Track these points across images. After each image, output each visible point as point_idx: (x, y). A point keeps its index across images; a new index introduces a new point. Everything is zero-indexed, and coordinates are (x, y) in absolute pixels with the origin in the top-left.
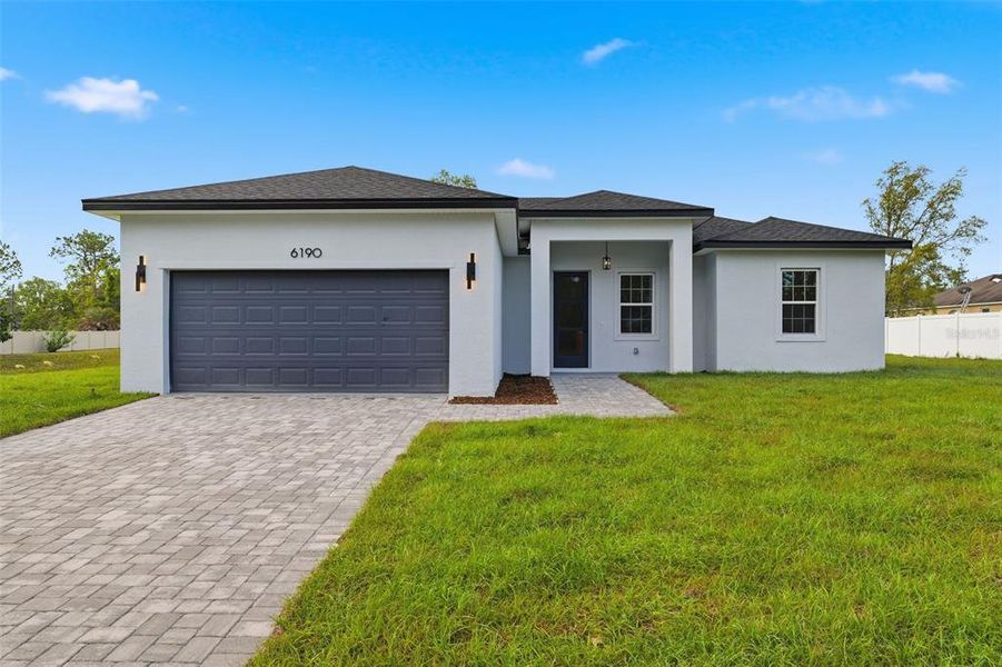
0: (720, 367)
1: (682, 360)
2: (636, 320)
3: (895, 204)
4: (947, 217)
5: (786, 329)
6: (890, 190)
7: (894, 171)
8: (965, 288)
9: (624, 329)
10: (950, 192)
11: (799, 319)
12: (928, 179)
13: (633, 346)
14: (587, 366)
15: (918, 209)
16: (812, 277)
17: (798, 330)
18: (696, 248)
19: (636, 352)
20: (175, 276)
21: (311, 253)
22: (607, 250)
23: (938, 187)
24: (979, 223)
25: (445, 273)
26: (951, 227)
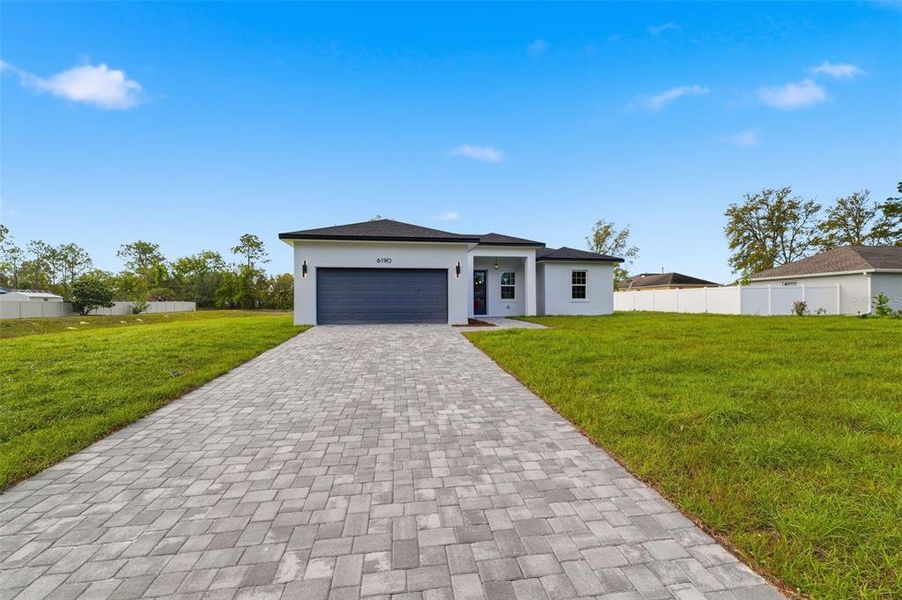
0: (547, 313)
1: (531, 311)
2: (508, 293)
3: (600, 240)
4: (622, 246)
5: (574, 297)
6: (597, 233)
7: (599, 223)
8: (629, 280)
9: (503, 297)
10: (624, 235)
11: (579, 293)
12: (614, 228)
13: (506, 305)
14: (485, 314)
15: (610, 242)
16: (584, 274)
17: (579, 297)
18: (537, 260)
19: (508, 307)
20: (319, 270)
21: (386, 261)
22: (496, 261)
23: (619, 232)
24: (636, 249)
25: (446, 270)
26: (624, 251)
